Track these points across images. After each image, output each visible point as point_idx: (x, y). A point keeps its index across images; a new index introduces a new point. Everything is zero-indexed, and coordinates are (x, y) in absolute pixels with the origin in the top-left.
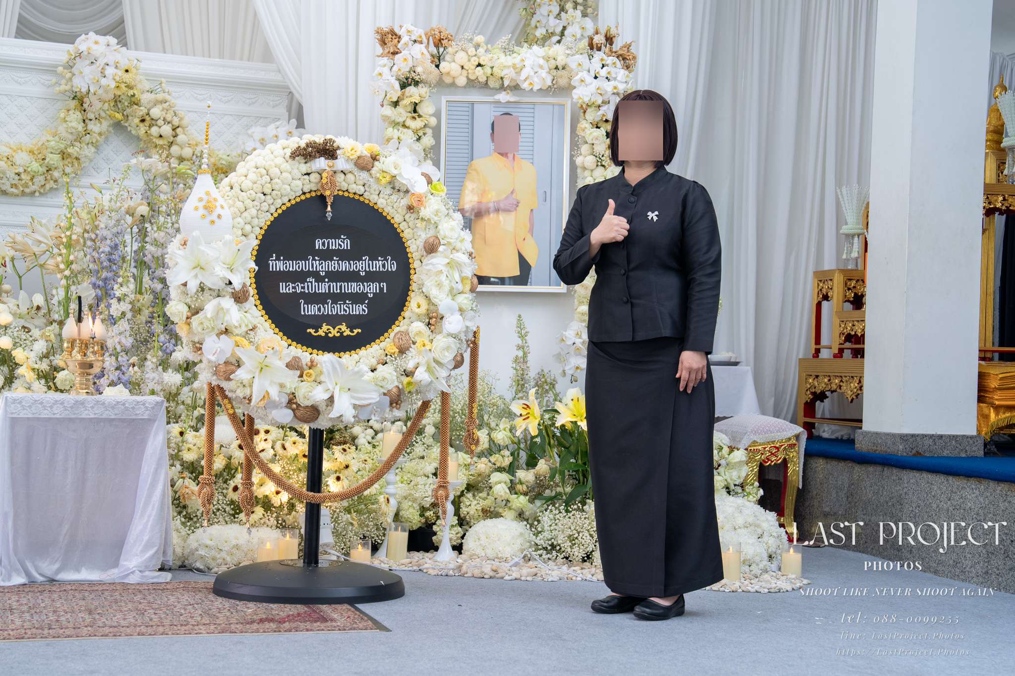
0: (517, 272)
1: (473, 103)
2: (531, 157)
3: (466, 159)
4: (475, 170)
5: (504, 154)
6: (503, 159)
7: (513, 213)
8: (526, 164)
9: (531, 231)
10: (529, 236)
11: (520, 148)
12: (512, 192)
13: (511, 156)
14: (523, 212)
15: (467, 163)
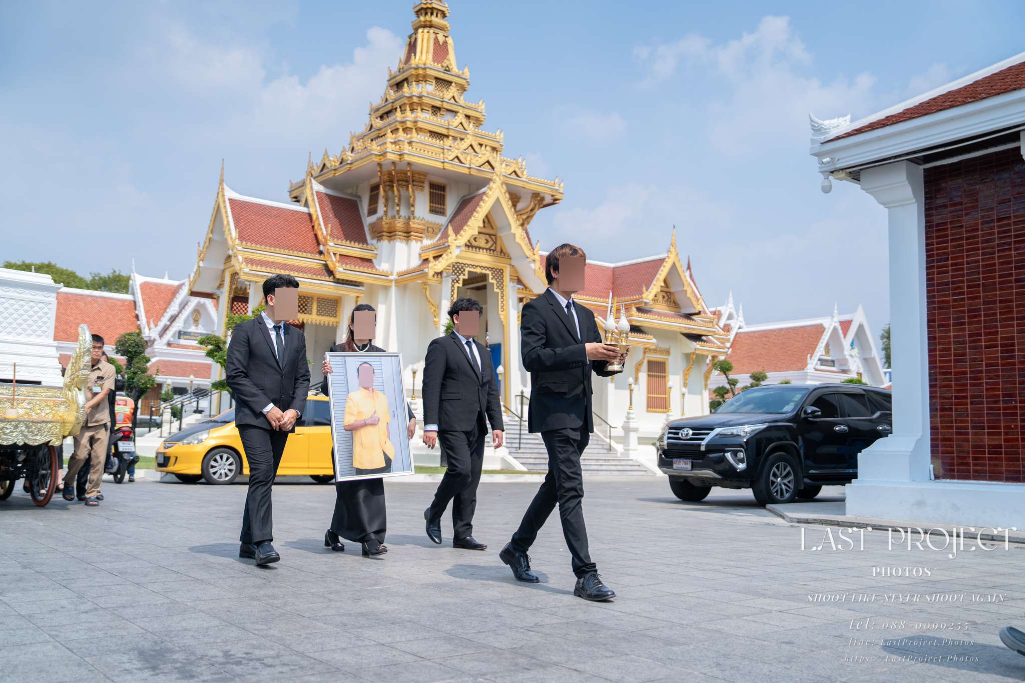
0: (385, 465)
1: (345, 356)
2: (382, 389)
3: (344, 393)
4: (351, 399)
5: (366, 388)
6: (367, 391)
7: (377, 426)
8: (380, 394)
9: (389, 437)
10: (388, 439)
11: (374, 384)
12: (375, 413)
13: (371, 389)
14: (382, 425)
15: (345, 396)
